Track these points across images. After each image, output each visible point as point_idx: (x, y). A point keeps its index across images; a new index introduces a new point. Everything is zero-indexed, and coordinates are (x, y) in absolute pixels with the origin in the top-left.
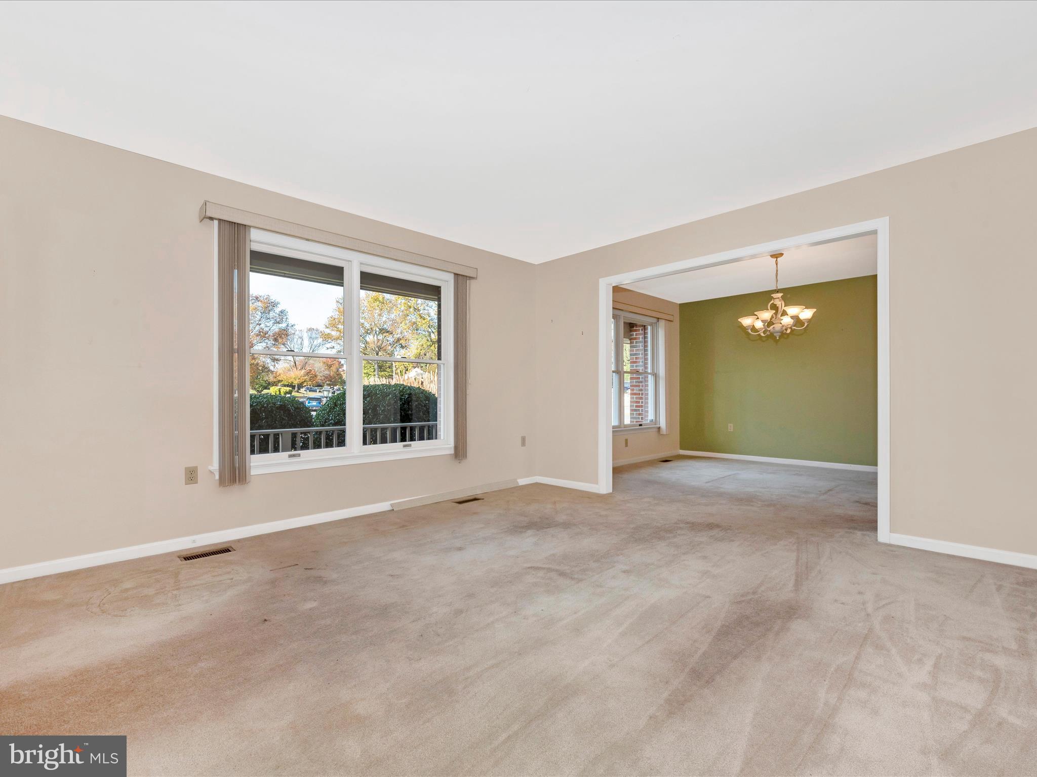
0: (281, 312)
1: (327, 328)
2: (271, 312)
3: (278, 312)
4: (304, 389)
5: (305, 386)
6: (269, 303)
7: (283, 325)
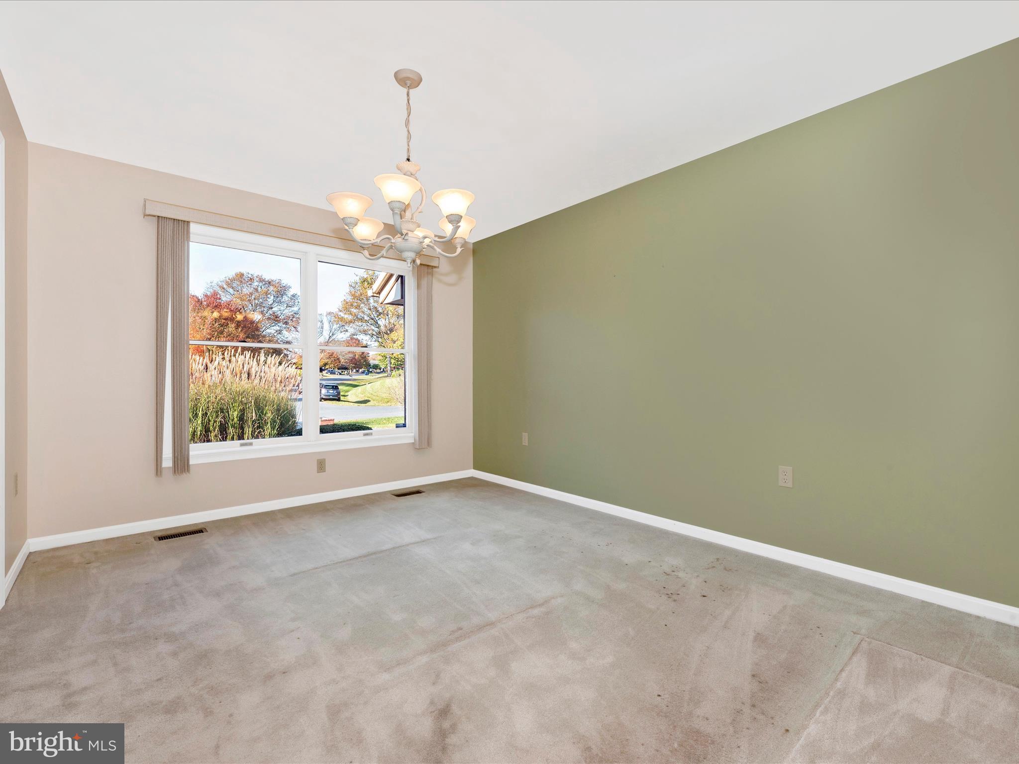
0: (293, 296)
1: (341, 311)
2: (284, 297)
3: (290, 296)
4: (326, 371)
5: (327, 369)
6: (281, 288)
7: (295, 309)
